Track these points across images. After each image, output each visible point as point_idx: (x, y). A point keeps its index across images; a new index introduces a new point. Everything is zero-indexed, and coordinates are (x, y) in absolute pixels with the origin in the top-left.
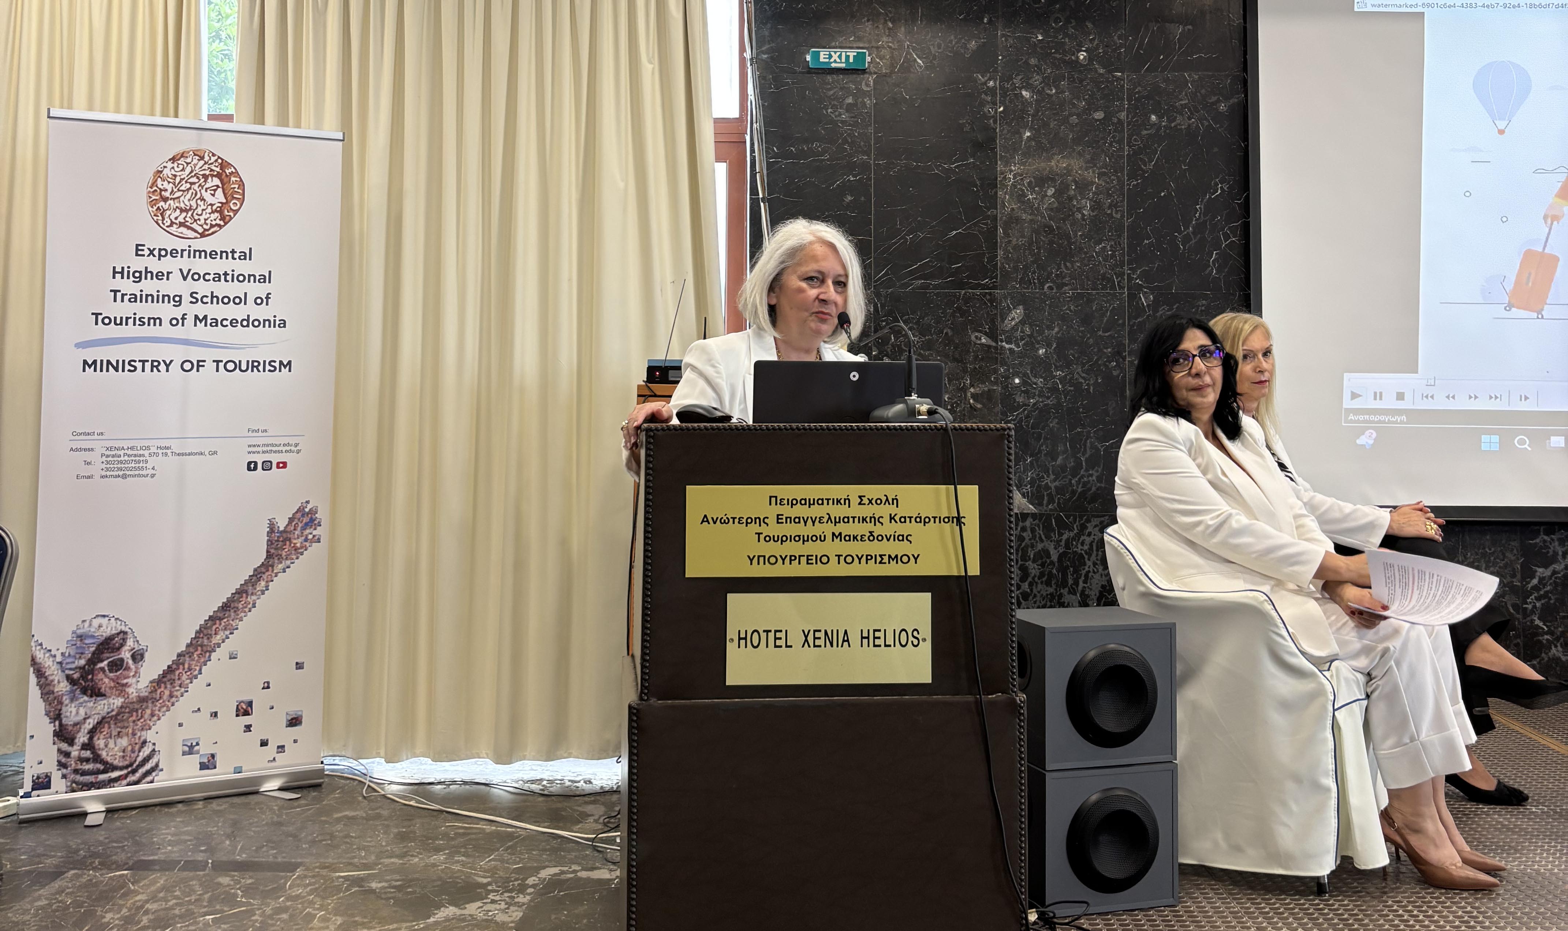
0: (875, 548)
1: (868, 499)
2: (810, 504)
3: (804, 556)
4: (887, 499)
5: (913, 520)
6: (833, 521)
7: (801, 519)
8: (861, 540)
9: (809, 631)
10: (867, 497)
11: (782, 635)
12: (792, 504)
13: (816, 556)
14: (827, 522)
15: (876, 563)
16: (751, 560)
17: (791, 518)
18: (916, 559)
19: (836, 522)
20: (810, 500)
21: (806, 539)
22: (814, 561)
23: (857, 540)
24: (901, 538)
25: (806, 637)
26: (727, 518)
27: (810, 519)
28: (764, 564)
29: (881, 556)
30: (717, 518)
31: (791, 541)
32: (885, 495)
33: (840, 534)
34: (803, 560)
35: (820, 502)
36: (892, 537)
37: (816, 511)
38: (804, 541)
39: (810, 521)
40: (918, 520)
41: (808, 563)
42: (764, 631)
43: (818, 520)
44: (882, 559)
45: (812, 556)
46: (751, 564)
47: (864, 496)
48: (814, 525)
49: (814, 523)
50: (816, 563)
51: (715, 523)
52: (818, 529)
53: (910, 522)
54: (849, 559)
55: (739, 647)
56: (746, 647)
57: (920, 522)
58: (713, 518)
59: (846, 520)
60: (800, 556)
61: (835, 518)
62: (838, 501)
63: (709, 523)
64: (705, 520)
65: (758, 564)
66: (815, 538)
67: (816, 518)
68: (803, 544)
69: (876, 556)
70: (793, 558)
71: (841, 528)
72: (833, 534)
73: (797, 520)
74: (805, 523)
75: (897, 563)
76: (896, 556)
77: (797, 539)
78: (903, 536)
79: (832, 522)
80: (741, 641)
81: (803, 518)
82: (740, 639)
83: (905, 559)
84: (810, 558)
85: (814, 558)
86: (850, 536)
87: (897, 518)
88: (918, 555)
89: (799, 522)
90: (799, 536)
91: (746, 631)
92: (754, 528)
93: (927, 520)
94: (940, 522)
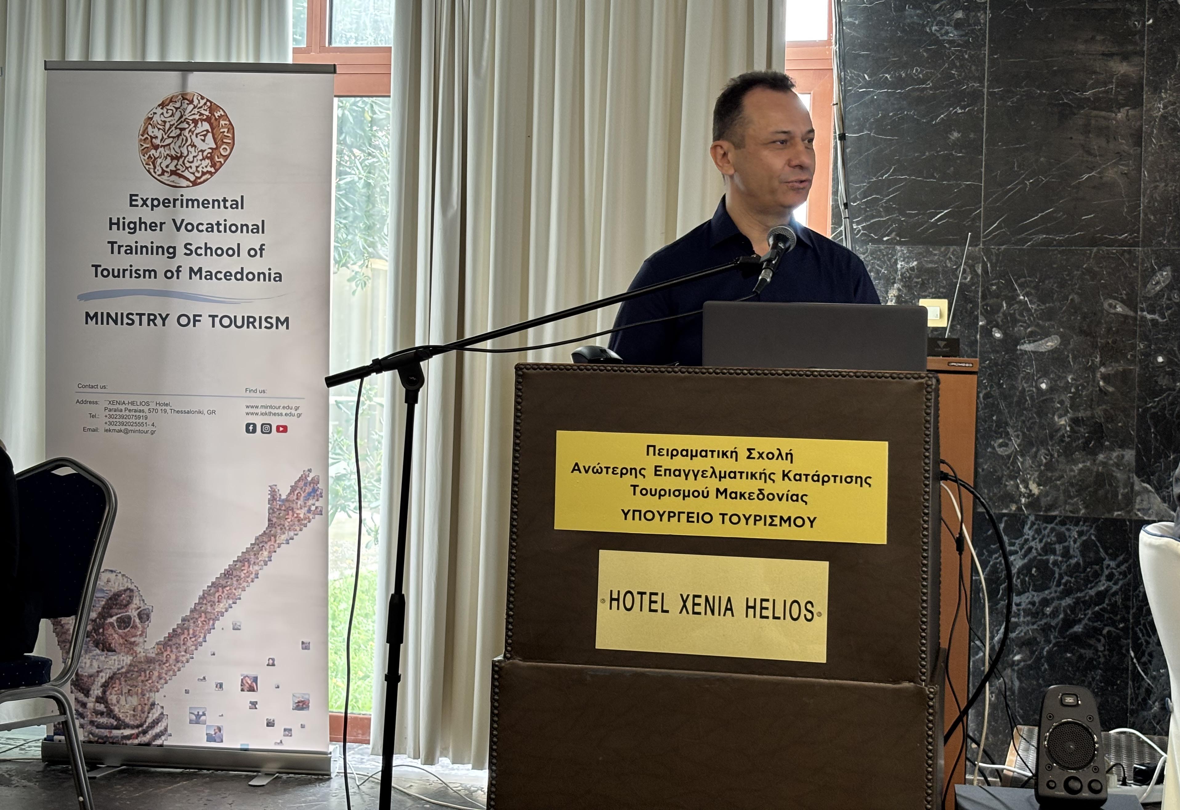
0: (765, 508)
1: (759, 453)
2: (692, 456)
3: (684, 513)
4: (780, 454)
5: (809, 478)
6: (718, 476)
7: (682, 472)
8: (749, 498)
9: (688, 596)
10: (757, 450)
11: (658, 598)
12: (672, 455)
13: (698, 514)
14: (711, 477)
15: (765, 524)
16: (626, 515)
17: (670, 470)
18: (812, 522)
19: (721, 477)
20: (692, 451)
21: (686, 494)
22: (695, 519)
23: (745, 499)
24: (795, 498)
25: (685, 602)
26: (600, 467)
27: (691, 472)
28: (640, 519)
29: (771, 517)
30: (589, 467)
31: (670, 495)
32: (778, 449)
33: (726, 490)
34: (684, 517)
35: (703, 453)
36: (785, 496)
37: (699, 464)
38: (684, 496)
39: (691, 476)
40: (816, 478)
41: (688, 521)
42: (639, 593)
43: (700, 473)
44: (773, 521)
45: (693, 513)
46: (626, 519)
47: (754, 449)
48: (696, 479)
49: (696, 476)
50: (698, 521)
51: (587, 472)
52: (700, 484)
53: (806, 480)
54: (735, 519)
55: (611, 608)
56: (618, 609)
57: (818, 481)
58: (584, 467)
59: (732, 475)
60: (679, 513)
61: (720, 472)
62: (724, 454)
63: (580, 472)
64: (576, 468)
65: (634, 519)
66: (696, 494)
67: (698, 471)
68: (684, 499)
69: (765, 516)
70: (672, 514)
71: (727, 484)
72: (718, 490)
73: (677, 473)
74: (687, 476)
75: (790, 525)
76: (789, 518)
77: (677, 493)
78: (797, 495)
79: (716, 477)
80: (613, 602)
81: (684, 471)
82: (612, 599)
83: (799, 522)
84: (690, 515)
85: (695, 515)
86: (736, 493)
87: (791, 475)
88: (815, 518)
89: (680, 475)
90: (679, 491)
91: (619, 592)
92: (629, 479)
93: (826, 479)
94: (841, 482)
